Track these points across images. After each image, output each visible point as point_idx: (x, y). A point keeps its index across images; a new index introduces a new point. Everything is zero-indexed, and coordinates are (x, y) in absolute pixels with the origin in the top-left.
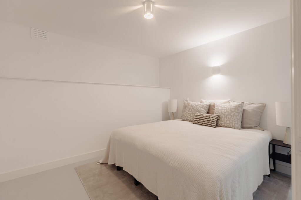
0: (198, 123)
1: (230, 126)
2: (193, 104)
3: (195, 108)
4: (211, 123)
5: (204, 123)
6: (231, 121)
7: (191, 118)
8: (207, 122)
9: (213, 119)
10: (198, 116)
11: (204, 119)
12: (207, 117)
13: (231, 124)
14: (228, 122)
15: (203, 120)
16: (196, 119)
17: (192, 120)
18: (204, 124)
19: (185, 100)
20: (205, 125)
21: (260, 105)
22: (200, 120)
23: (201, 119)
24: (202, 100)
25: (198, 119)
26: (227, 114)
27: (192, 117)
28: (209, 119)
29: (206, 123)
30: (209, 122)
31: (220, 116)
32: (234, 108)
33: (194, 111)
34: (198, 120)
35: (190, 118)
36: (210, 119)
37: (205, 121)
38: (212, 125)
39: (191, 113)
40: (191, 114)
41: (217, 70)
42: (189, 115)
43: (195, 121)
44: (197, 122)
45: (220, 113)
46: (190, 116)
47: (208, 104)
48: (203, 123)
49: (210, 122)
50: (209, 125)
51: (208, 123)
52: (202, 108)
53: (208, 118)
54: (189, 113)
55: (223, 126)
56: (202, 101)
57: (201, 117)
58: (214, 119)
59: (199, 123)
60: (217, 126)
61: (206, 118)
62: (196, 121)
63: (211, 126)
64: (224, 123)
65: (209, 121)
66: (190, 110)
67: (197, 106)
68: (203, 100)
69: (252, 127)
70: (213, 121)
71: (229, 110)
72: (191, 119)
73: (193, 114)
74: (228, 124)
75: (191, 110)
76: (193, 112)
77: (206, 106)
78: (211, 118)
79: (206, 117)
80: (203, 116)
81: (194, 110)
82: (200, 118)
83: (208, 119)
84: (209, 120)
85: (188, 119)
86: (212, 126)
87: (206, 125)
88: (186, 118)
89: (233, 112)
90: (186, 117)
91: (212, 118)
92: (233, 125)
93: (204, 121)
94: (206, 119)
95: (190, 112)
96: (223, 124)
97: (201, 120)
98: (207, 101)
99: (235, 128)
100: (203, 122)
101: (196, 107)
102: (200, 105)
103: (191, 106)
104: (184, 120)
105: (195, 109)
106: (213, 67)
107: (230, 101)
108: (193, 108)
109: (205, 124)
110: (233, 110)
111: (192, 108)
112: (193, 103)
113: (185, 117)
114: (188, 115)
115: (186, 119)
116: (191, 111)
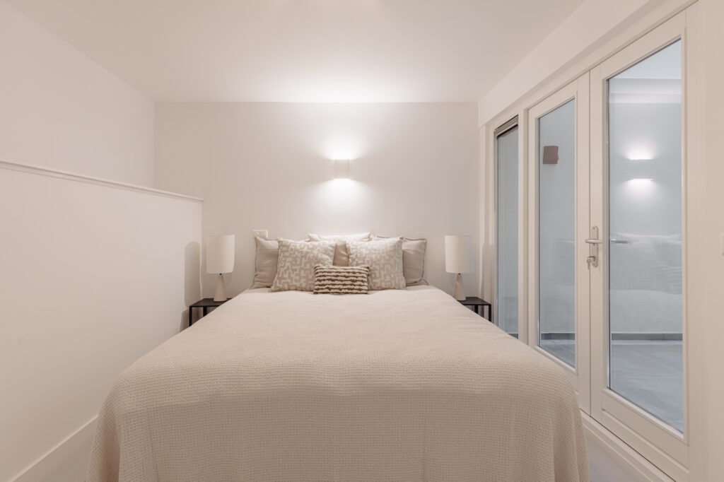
0: (330, 289)
1: (392, 285)
2: (298, 246)
3: (308, 256)
4: (360, 285)
5: (345, 287)
6: (393, 276)
7: (303, 280)
8: (351, 285)
9: (363, 277)
10: (326, 274)
11: (344, 279)
12: (348, 272)
13: (393, 282)
14: (388, 278)
15: (342, 281)
16: (323, 282)
17: (304, 285)
18: (343, 291)
19: (261, 237)
20: (347, 293)
21: (418, 242)
22: (333, 283)
23: (337, 280)
24: (310, 235)
25: (328, 280)
26: (383, 262)
27: (304, 277)
28: (354, 277)
29: (349, 287)
30: (355, 283)
31: (371, 268)
32: (393, 249)
33: (307, 263)
34: (330, 282)
35: (299, 281)
36: (357, 277)
37: (346, 283)
38: (362, 289)
39: (300, 269)
40: (302, 272)
41: (343, 169)
42: (296, 275)
43: (321, 287)
44: (328, 288)
45: (368, 261)
46: (298, 278)
47: (333, 243)
48: (341, 289)
49: (358, 283)
50: (354, 291)
51: (352, 287)
52: (325, 254)
53: (351, 274)
54: (296, 270)
55: (378, 287)
56: (310, 237)
57: (335, 274)
58: (364, 275)
59: (332, 291)
60: (371, 289)
61: (348, 277)
62: (324, 287)
63: (359, 292)
64: (381, 281)
65: (356, 281)
66: (296, 261)
67: (312, 249)
68: (315, 236)
69: (416, 282)
70: (362, 281)
71: (384, 255)
72: (301, 285)
73: (308, 270)
74: (388, 282)
75: (299, 260)
76: (305, 266)
77: (331, 249)
78: (357, 275)
79: (347, 274)
80: (340, 272)
81: (307, 260)
82: (333, 278)
83: (352, 278)
84: (355, 279)
85: (294, 283)
86: (362, 291)
87: (350, 291)
88: (287, 283)
89: (392, 257)
90: (289, 281)
91: (360, 273)
92: (397, 282)
93: (343, 283)
94: (348, 279)
95: (298, 265)
96: (379, 283)
97: (336, 282)
98: (326, 237)
99: (399, 289)
100: (341, 287)
101: (312, 253)
102: (318, 248)
103: (296, 250)
104: (280, 290)
105: (309, 258)
106: (336, 162)
107: (371, 237)
108: (305, 257)
109: (347, 291)
110: (392, 254)
111: (299, 255)
112: (298, 243)
113: (283, 281)
114: (292, 275)
115: (286, 286)
116: (298, 263)
